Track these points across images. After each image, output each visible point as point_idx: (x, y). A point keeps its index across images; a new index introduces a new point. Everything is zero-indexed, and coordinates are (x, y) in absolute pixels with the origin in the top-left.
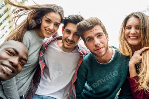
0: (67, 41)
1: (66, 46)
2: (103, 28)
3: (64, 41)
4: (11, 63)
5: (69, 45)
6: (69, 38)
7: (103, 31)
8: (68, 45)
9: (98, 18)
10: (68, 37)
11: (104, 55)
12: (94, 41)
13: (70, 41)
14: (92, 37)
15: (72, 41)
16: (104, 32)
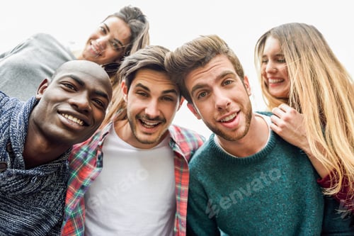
0: (144, 119)
1: (141, 136)
2: (235, 62)
3: (135, 121)
4: (74, 105)
5: (150, 134)
6: (147, 111)
7: (235, 68)
8: (146, 133)
9: (221, 38)
10: (144, 110)
11: (245, 133)
12: (213, 96)
13: (153, 120)
14: (206, 85)
15: (157, 118)
16: (237, 71)
